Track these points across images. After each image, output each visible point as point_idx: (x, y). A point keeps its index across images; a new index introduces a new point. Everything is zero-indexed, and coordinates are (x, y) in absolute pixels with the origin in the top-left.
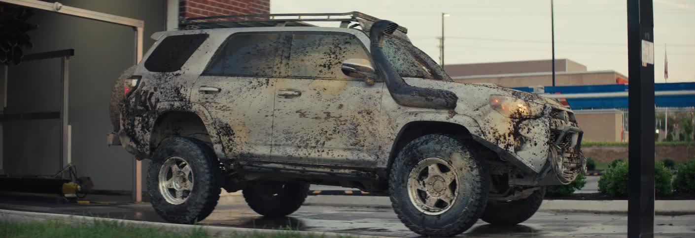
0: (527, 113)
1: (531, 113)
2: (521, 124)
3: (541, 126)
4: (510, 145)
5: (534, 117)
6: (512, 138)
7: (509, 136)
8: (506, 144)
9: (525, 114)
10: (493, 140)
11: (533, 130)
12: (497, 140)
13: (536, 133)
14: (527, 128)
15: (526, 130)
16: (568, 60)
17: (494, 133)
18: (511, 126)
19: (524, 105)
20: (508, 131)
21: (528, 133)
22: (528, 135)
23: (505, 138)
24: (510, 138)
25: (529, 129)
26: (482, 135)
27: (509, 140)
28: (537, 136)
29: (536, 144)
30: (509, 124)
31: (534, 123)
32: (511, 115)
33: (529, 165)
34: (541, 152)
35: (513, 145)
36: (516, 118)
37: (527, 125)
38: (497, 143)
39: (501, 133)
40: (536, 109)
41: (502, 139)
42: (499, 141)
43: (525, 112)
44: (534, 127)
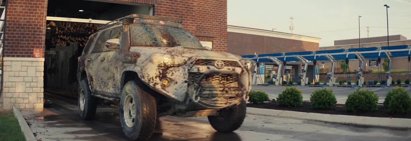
0: (171, 63)
1: (174, 63)
2: (168, 71)
3: (181, 71)
4: (157, 84)
5: (177, 66)
6: (158, 79)
7: (156, 78)
8: (154, 83)
9: (169, 64)
10: (147, 81)
11: (175, 74)
12: (149, 81)
13: (177, 76)
14: (171, 73)
15: (171, 74)
16: (402, 36)
17: (148, 77)
18: (157, 72)
19: (169, 58)
20: (155, 75)
21: (172, 75)
22: (171, 77)
23: (153, 80)
24: (156, 79)
25: (173, 73)
26: (143, 78)
27: (156, 80)
28: (177, 77)
29: (177, 83)
30: (156, 71)
31: (177, 69)
32: (158, 65)
33: (173, 96)
34: (180, 88)
35: (159, 84)
36: (162, 67)
37: (171, 71)
38: (149, 83)
39: (151, 77)
40: (178, 60)
41: (151, 80)
42: (150, 82)
43: (169, 62)
44: (176, 72)
